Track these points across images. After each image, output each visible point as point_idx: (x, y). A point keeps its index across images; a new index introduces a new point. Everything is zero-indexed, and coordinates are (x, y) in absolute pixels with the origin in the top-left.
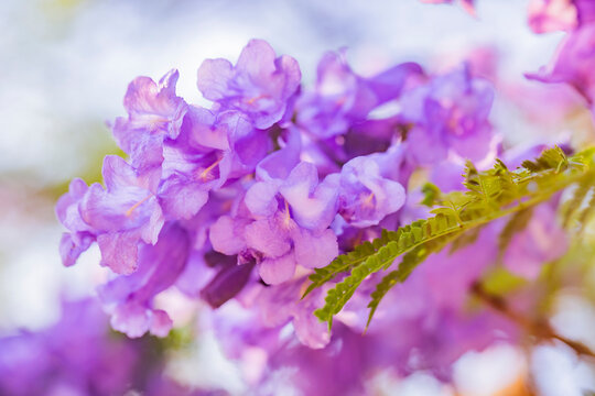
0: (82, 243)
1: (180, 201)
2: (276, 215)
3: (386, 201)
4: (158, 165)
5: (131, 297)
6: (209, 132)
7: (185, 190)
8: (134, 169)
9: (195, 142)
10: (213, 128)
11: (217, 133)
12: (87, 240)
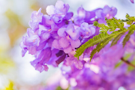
0: (25, 50)
1: (44, 36)
2: (65, 36)
3: (91, 32)
4: (38, 29)
5: (38, 63)
6: (49, 21)
7: (45, 34)
8: (33, 30)
9: (47, 24)
10: (50, 20)
11: (51, 21)
12: (26, 50)
